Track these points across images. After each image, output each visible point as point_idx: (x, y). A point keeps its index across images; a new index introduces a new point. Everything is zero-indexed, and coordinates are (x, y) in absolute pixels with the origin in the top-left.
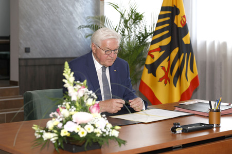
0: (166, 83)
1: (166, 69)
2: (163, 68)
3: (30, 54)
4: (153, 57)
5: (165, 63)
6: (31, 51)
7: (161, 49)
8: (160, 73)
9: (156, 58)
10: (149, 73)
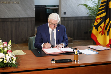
0: (102, 34)
1: (103, 28)
2: (101, 27)
3: (66, 15)
4: (97, 22)
5: (102, 25)
6: (66, 13)
7: (101, 18)
8: (100, 29)
9: (98, 22)
10: (95, 29)
